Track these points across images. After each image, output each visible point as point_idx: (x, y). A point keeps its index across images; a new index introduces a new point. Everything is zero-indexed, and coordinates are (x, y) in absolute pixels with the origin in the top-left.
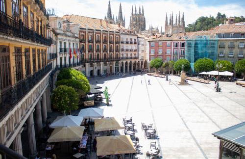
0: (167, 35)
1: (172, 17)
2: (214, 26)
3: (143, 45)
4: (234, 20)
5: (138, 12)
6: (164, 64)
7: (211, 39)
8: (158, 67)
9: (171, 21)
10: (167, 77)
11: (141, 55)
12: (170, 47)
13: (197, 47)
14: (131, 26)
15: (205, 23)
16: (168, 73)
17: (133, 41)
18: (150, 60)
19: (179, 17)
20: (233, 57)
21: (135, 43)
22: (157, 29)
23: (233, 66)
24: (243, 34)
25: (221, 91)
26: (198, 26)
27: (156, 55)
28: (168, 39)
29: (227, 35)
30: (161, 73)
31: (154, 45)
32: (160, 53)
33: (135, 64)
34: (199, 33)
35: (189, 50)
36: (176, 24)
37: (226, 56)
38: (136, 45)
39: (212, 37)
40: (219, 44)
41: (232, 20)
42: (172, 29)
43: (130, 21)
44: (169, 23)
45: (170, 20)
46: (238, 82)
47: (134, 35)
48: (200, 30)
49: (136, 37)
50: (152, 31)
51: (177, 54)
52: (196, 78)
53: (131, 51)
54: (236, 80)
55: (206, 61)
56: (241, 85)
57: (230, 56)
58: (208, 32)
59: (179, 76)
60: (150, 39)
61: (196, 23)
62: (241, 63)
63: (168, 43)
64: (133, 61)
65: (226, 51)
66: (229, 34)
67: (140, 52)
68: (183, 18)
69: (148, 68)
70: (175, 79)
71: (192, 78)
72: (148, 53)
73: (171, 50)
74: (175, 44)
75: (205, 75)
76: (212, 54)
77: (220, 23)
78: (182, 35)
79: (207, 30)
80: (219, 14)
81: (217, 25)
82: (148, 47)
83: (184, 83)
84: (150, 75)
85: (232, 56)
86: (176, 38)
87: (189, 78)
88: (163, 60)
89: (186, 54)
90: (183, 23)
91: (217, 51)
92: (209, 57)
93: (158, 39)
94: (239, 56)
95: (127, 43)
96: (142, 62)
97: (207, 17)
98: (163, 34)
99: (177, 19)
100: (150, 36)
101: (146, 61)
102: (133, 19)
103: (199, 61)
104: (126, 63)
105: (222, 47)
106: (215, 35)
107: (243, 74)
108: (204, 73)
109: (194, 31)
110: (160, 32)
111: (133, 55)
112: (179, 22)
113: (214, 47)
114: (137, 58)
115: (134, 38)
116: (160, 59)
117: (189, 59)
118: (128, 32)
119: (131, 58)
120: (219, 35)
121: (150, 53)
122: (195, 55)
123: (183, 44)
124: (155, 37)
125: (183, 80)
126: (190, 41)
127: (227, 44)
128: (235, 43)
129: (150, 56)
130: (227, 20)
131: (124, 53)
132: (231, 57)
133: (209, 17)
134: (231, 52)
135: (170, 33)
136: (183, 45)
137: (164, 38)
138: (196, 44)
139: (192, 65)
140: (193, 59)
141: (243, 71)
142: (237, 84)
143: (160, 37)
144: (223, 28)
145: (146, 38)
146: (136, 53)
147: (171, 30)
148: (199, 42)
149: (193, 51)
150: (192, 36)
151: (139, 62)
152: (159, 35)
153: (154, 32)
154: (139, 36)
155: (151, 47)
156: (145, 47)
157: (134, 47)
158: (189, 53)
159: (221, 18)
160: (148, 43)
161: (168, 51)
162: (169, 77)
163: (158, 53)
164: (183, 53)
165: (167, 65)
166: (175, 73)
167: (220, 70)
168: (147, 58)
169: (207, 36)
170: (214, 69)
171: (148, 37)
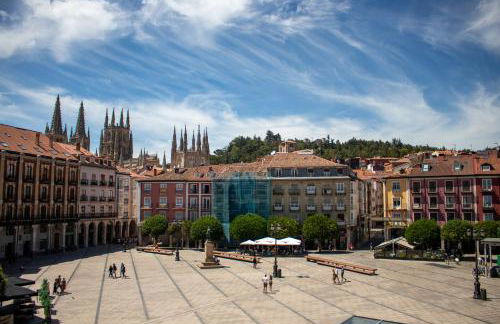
0: (177, 170)
1: (186, 135)
2: (262, 154)
3: (127, 188)
4: (295, 145)
5: (117, 121)
6: (170, 228)
7: (258, 178)
8: (157, 234)
9: (184, 143)
10: (178, 254)
11: (123, 208)
12: (183, 192)
13: (234, 193)
14: (101, 149)
15: (246, 149)
16: (178, 245)
17: (107, 179)
18: (142, 219)
19: (199, 136)
20: (299, 211)
21: (111, 184)
22: (156, 158)
23: (299, 226)
24: (311, 171)
25: (283, 275)
26: (233, 154)
27: (155, 208)
28: (178, 177)
29: (286, 171)
30: (165, 245)
31: (151, 190)
32: (163, 205)
33: (110, 227)
34: (237, 167)
35: (219, 200)
36: (193, 148)
37: (287, 209)
38: (113, 189)
39: (259, 174)
40: (273, 188)
41: (291, 145)
42: (185, 158)
43: (102, 138)
44: (180, 148)
45: (182, 140)
46: (311, 256)
47: (109, 167)
48: (236, 161)
49: (112, 173)
50: (146, 162)
51: (194, 207)
52: (232, 254)
53: (101, 200)
54: (306, 253)
55: (251, 218)
56: (315, 261)
57: (292, 208)
58: (254, 164)
59: (202, 251)
60: (142, 176)
61: (230, 148)
62: (313, 221)
63: (179, 186)
64: (106, 222)
65: (286, 199)
66: (289, 169)
67: (121, 203)
68: (206, 139)
70: (193, 257)
71: (227, 254)
72: (139, 205)
73: (185, 198)
74: (192, 187)
75: (252, 246)
76: (262, 206)
77: (272, 150)
78: (205, 170)
79: (250, 161)
80: (270, 134)
81: (268, 152)
82: (138, 192)
83: (212, 263)
84: (143, 250)
85: (297, 208)
86: (193, 175)
87: (222, 253)
88: (170, 219)
89: (214, 208)
90: (207, 146)
91: (270, 200)
92: (256, 212)
93: (158, 177)
94: (309, 208)
95: (94, 183)
96: (125, 223)
97: (248, 139)
98: (168, 166)
99: (194, 140)
100: (141, 171)
101: (133, 223)
102: (108, 134)
103: (238, 219)
104: (92, 226)
105: (278, 192)
106: (266, 171)
107: (316, 241)
108: (249, 242)
109: (227, 162)
110: (161, 163)
111: (106, 210)
112: (199, 144)
113: (264, 193)
114: (116, 215)
115: (108, 173)
116: (162, 217)
117: (219, 215)
118: (97, 161)
119: (102, 215)
120: (272, 171)
121: (142, 205)
122: (230, 209)
123: (207, 187)
124: (152, 173)
125: (209, 258)
126: (220, 181)
127: (287, 188)
128: (300, 186)
129: (142, 211)
130: (284, 145)
131: (86, 204)
132: (294, 211)
133: (252, 138)
134: (295, 202)
135: (182, 165)
136: (207, 190)
137: (170, 174)
138: (232, 188)
139: (226, 226)
140: (226, 216)
141: (316, 236)
142: (308, 260)
143: (163, 172)
144: (278, 159)
145: (133, 175)
146: (111, 204)
147: (183, 160)
148: (236, 184)
149: (226, 200)
150: (225, 172)
151: (118, 223)
152: (159, 169)
153: (148, 162)
154: (120, 170)
155: (144, 192)
156: (132, 193)
157: (108, 192)
158: (219, 204)
159: (274, 140)
160: (138, 185)
161: (179, 202)
162: (182, 253)
163: (158, 206)
164: (207, 207)
165: (177, 229)
166: (193, 245)
167: (278, 236)
168: (137, 215)
169: (252, 173)
170: (265, 235)
171: (138, 173)
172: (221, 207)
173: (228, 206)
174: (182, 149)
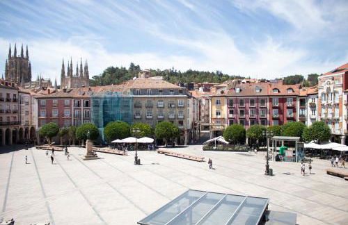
0: (65, 90)
1: (71, 65)
2: (127, 79)
3: (27, 103)
4: (150, 74)
5: (19, 54)
6: (61, 132)
7: (124, 96)
8: (51, 136)
9: (70, 71)
10: (66, 150)
11: (25, 119)
12: (69, 106)
13: (107, 106)
14: (7, 74)
15: (115, 76)
16: (67, 144)
17: (11, 97)
18: (39, 125)
19: (81, 65)
20: (152, 119)
21: (15, 101)
22: (49, 81)
23: (153, 130)
24: (161, 91)
25: (141, 163)
26: (106, 78)
27: (49, 118)
28: (66, 95)
29: (144, 91)
30: (57, 144)
31: (46, 104)
32: (55, 115)
33: (14, 132)
34: (109, 88)
35: (96, 112)
36: (77, 74)
37: (144, 117)
38: (16, 104)
39: (125, 93)
40: (135, 102)
41: (147, 73)
42: (71, 81)
43: (7, 66)
44: (67, 74)
45: (68, 68)
46: (161, 149)
47: (13, 88)
48: (108, 84)
49: (16, 92)
50: (42, 83)
51: (79, 116)
52: (106, 149)
53: (7, 112)
54: (157, 148)
55: (118, 124)
56: (163, 153)
57: (148, 117)
58: (120, 86)
59: (84, 147)
60: (39, 94)
61: (104, 75)
62: (162, 126)
63: (67, 101)
64: (12, 129)
65: (143, 111)
66: (146, 90)
67: (23, 115)
68: (86, 68)
69: (36, 138)
70: (78, 152)
71: (102, 149)
72: (37, 115)
73: (71, 111)
74: (76, 102)
75: (120, 144)
76: (126, 115)
77: (134, 76)
78: (86, 90)
79: (118, 84)
80: (132, 65)
81: (131, 78)
82: (36, 106)
83: (91, 156)
84: (41, 148)
85: (151, 117)
86: (76, 94)
87: (98, 149)
88: (61, 125)
89: (92, 117)
90: (87, 73)
91: (132, 111)
92: (122, 120)
93: (51, 96)
94: (159, 117)
96: (27, 129)
97: (117, 68)
98: (58, 87)
99: (77, 69)
100: (38, 91)
101: (33, 128)
102: (11, 63)
103: (110, 125)
105: (137, 106)
106: (129, 91)
107: (164, 140)
108: (118, 141)
109: (102, 85)
110: (53, 85)
111: (12, 120)
112: (81, 71)
113: (128, 106)
114: (19, 123)
115: (12, 93)
116: (55, 124)
117: (97, 122)
118: (3, 83)
119: (8, 124)
120: (134, 91)
121: (39, 116)
122: (104, 118)
123: (87, 102)
124: (46, 92)
125: (89, 152)
126: (96, 98)
127: (144, 103)
128: (154, 102)
129: (39, 120)
130: (142, 73)
132: (149, 119)
133: (120, 68)
134: (149, 113)
135: (68, 86)
136: (87, 104)
137: (60, 93)
138: (105, 102)
139: (102, 130)
140: (102, 123)
141: (165, 137)
142: (159, 152)
143: (54, 92)
144: (139, 82)
145: (32, 93)
146: (15, 115)
147: (70, 83)
148: (108, 100)
149: (101, 112)
150: (101, 92)
151: (21, 128)
152: (52, 90)
153: (44, 84)
154: (21, 89)
155: (40, 106)
156: (31, 107)
157: (13, 106)
158: (96, 114)
159: (135, 70)
160: (36, 102)
161: (67, 113)
162: (69, 149)
163: (51, 116)
164: (87, 116)
165: (65, 133)
166: (78, 143)
167: (138, 136)
168: (35, 123)
169: (119, 92)
170: (129, 136)
171: (36, 92)
172: (98, 116)
173: (102, 116)
174: (68, 75)
